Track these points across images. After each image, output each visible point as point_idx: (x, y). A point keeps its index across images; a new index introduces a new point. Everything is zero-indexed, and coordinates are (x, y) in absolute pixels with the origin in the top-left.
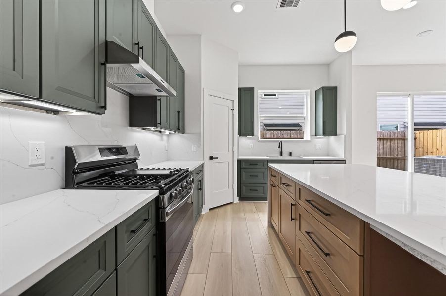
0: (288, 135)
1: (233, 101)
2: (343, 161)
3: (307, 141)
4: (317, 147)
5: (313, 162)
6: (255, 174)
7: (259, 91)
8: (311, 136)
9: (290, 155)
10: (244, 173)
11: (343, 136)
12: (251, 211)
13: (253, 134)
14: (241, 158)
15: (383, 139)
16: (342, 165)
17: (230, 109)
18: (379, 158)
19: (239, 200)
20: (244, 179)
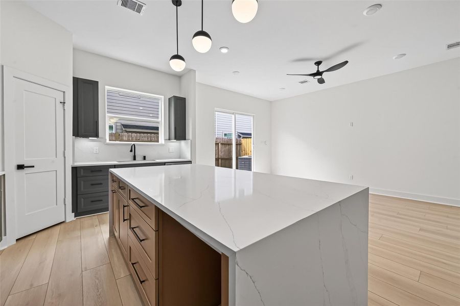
0: (148, 138)
1: (64, 92)
2: (190, 162)
3: (162, 145)
4: (171, 150)
5: (164, 164)
6: (99, 182)
7: (106, 87)
8: (165, 140)
9: (144, 158)
10: (82, 182)
11: (190, 141)
12: (92, 226)
13: (97, 135)
14: (78, 164)
15: (224, 144)
16: (189, 165)
17: (58, 103)
18: (217, 160)
19: (75, 217)
20: (82, 189)
